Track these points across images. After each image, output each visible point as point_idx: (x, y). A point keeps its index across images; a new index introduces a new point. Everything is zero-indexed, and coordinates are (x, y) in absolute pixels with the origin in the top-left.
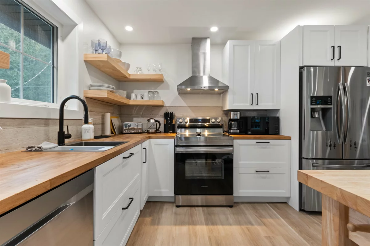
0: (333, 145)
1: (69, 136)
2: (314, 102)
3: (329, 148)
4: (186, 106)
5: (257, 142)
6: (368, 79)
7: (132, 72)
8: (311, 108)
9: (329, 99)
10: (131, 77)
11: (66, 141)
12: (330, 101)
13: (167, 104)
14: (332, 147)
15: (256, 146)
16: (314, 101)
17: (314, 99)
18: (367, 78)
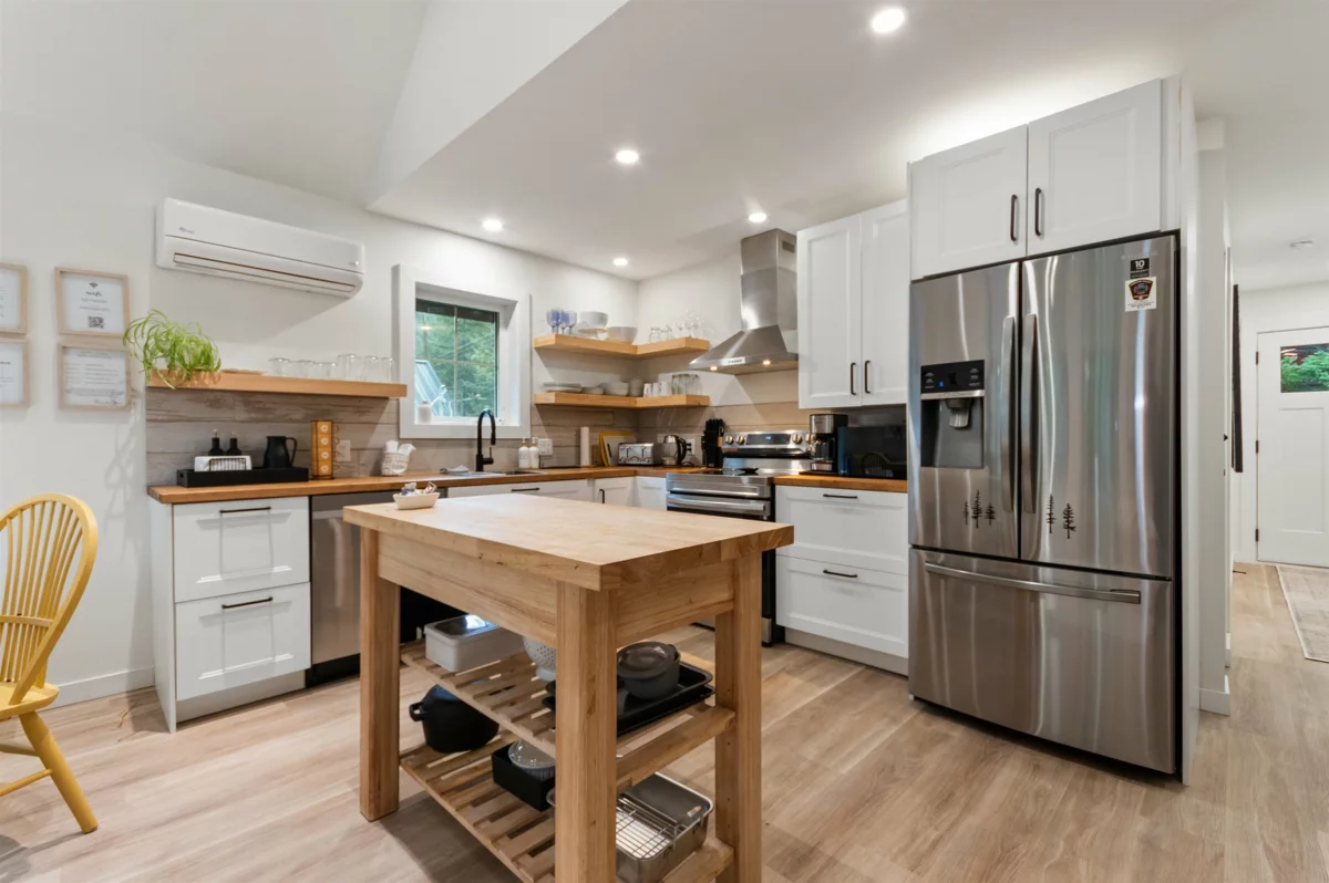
0: (984, 514)
1: (490, 461)
2: (931, 384)
3: (971, 522)
4: (750, 401)
5: (826, 496)
6: (1132, 287)
7: (643, 342)
8: (925, 403)
9: (975, 370)
10: (640, 352)
11: (486, 467)
12: (976, 377)
13: (714, 402)
14: (983, 519)
15: (826, 506)
16: (929, 381)
17: (930, 374)
18: (1128, 282)
